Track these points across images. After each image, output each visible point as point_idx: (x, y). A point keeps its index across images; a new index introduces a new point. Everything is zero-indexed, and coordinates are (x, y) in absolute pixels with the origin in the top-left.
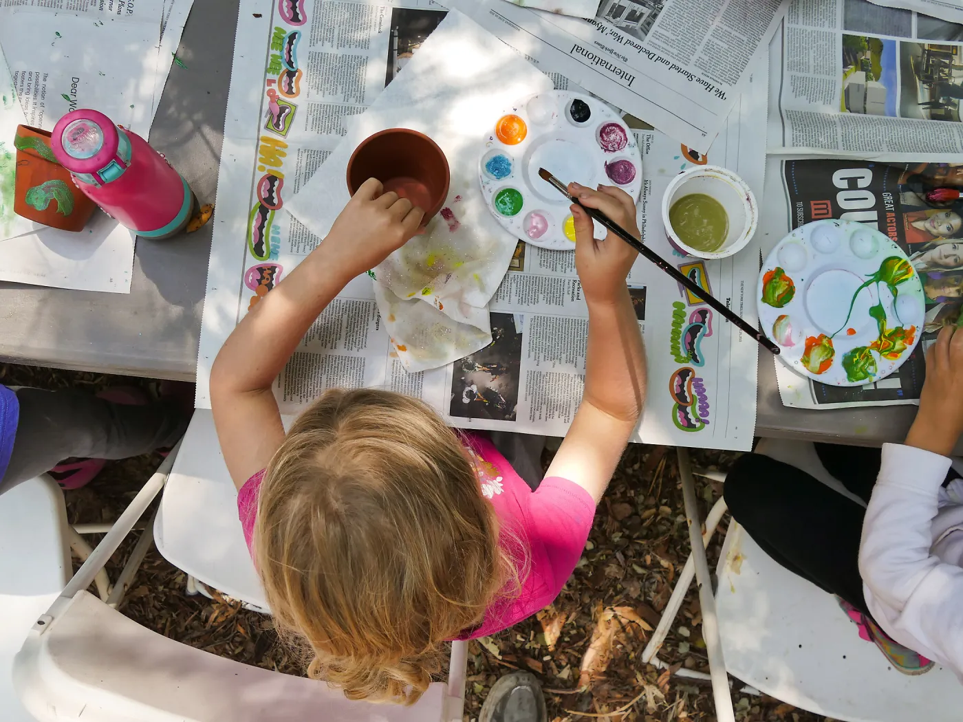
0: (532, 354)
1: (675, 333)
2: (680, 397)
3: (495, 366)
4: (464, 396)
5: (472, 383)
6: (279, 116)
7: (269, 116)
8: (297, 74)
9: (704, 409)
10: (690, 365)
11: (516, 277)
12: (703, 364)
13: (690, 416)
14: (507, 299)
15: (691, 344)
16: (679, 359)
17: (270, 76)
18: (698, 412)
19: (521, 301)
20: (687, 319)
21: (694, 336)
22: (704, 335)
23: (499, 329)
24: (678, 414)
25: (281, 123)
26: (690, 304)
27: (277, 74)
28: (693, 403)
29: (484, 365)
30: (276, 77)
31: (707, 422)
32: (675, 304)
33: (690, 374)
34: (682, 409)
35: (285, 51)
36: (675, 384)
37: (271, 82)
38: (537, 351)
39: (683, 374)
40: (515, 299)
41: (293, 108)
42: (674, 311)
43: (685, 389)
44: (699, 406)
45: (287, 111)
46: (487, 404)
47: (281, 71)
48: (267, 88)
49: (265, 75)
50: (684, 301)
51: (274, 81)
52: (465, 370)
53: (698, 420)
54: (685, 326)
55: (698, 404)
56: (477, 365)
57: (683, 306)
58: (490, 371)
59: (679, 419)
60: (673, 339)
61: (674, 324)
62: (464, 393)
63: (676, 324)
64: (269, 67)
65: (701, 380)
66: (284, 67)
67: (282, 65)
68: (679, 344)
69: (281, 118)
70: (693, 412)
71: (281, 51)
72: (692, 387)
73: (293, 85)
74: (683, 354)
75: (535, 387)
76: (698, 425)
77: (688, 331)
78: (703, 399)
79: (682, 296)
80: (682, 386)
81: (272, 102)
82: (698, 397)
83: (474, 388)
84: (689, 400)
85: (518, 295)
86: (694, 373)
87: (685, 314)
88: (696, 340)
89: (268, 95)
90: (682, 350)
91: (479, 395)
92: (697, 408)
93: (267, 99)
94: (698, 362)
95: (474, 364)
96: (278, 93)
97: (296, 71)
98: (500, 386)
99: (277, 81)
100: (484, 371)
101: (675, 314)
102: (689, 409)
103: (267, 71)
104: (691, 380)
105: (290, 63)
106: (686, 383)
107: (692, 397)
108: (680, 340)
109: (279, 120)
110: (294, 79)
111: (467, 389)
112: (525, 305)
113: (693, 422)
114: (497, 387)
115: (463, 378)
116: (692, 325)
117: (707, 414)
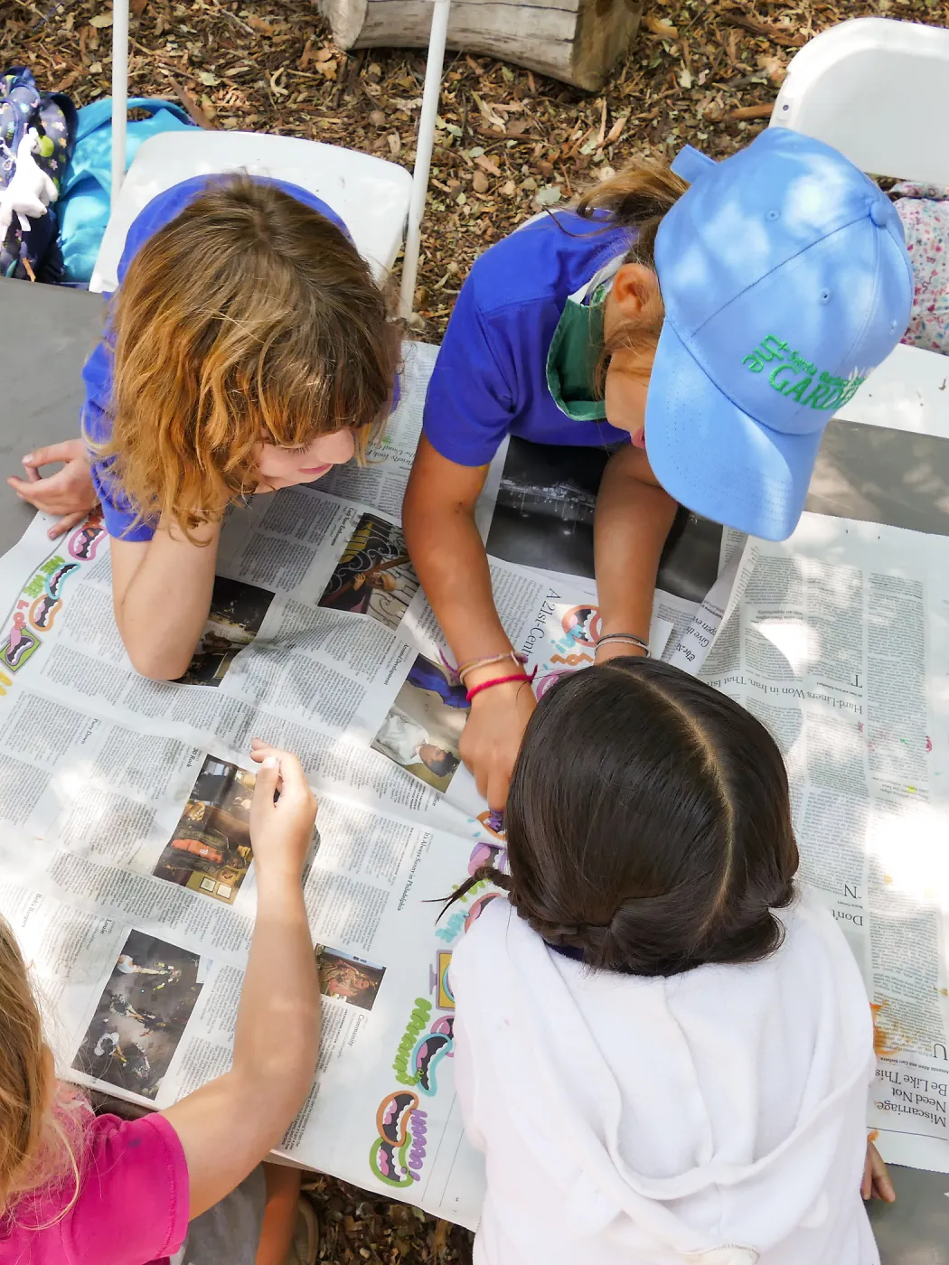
0: (207, 1015)
1: (408, 1039)
2: (389, 1130)
3: (153, 1017)
4: (99, 1045)
5: (115, 1030)
6: (17, 647)
7: (5, 643)
8: (56, 604)
9: (418, 1156)
10: (415, 1090)
11: (220, 910)
12: (433, 1094)
13: (395, 1161)
14: (199, 933)
15: (425, 1061)
16: (401, 1077)
17: (25, 597)
18: (408, 1160)
19: (216, 942)
20: (429, 1024)
21: (432, 1051)
22: (446, 1054)
23: (175, 970)
24: (379, 1154)
25: (15, 656)
26: (439, 1007)
27: (34, 597)
28: (404, 1144)
29: (140, 1011)
30: (31, 600)
31: (418, 1178)
32: (420, 1002)
33: (412, 1102)
34: (387, 1148)
35: (54, 576)
36: (387, 1110)
37: (23, 604)
38: (215, 1014)
39: (403, 1099)
40: (209, 936)
41: (37, 644)
42: (414, 1010)
43: (399, 1121)
44: (412, 1151)
45: (29, 644)
46: (124, 1065)
47: (39, 596)
48: (16, 610)
49: (20, 594)
50: (432, 1000)
51: (27, 605)
52: (113, 1010)
53: (405, 1170)
54: (425, 1034)
55: (411, 1147)
56: (130, 1007)
57: (429, 1007)
58: (144, 1022)
59: (379, 1162)
60: (401, 1048)
61: (410, 1027)
62: (101, 1041)
63: (413, 1029)
64: (27, 586)
65: (425, 1115)
66: (45, 591)
67: (44, 588)
68: (409, 1056)
69: (18, 651)
70: (401, 1157)
71: (50, 574)
72: (410, 1121)
73: (47, 616)
74: (410, 1071)
75: (196, 1061)
76: (404, 1177)
77: (427, 1041)
78: (420, 1143)
79: (431, 993)
80: (395, 1116)
81: (16, 627)
82: (413, 1138)
83: (115, 1038)
84: (399, 1137)
85: (215, 933)
86: (416, 1103)
87: (428, 1017)
88: (432, 1058)
89: (15, 618)
90: (409, 1066)
91: (119, 1049)
92: (408, 1152)
93: (12, 623)
94: (427, 1088)
95: (126, 1005)
96: (26, 620)
97: (56, 601)
98: (151, 1045)
99: (30, 606)
100: (136, 1018)
101: (415, 1014)
102: (395, 1151)
103: (24, 589)
104: (410, 1111)
105: (53, 589)
106: (402, 1114)
107: (405, 1134)
108: (411, 1052)
109: (14, 652)
110: (50, 609)
111: (107, 1036)
112: (220, 948)
113: (398, 1170)
114: (146, 1045)
115: (106, 1020)
116: (433, 1036)
117: (420, 1165)
